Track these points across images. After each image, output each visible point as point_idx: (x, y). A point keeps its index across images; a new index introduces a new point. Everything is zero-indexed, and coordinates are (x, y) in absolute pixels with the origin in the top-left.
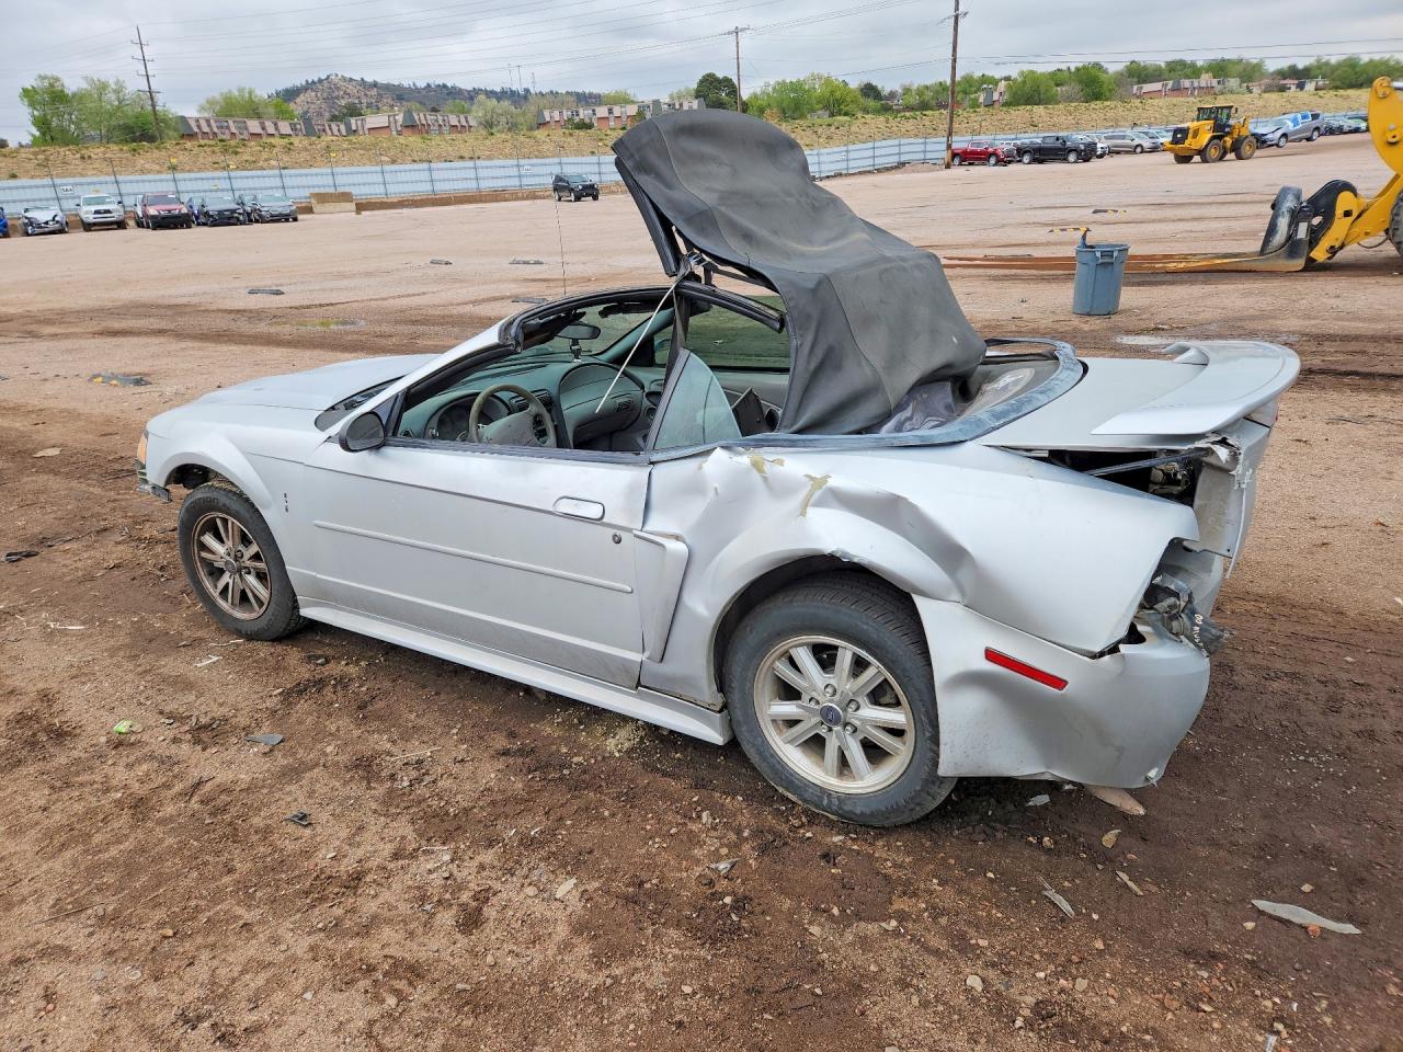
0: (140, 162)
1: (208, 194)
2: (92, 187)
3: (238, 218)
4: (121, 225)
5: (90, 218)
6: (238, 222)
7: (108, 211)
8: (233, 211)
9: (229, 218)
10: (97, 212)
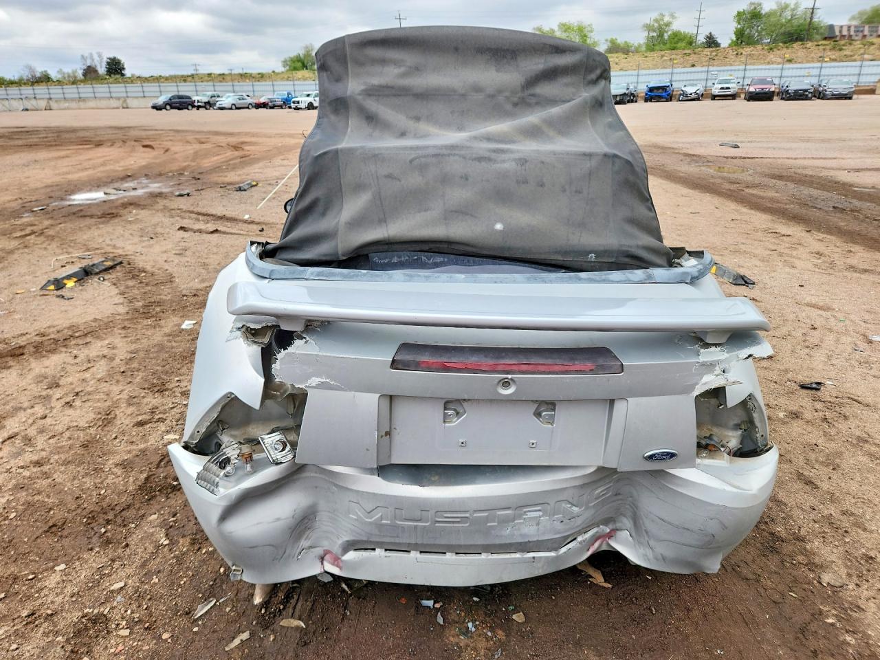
0: (771, 56)
1: (793, 78)
2: (729, 72)
3: (807, 95)
4: (733, 97)
5: (716, 91)
6: (807, 98)
7: (728, 88)
8: (806, 91)
9: (801, 95)
10: (722, 88)
